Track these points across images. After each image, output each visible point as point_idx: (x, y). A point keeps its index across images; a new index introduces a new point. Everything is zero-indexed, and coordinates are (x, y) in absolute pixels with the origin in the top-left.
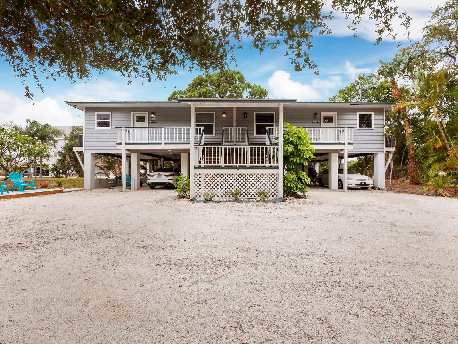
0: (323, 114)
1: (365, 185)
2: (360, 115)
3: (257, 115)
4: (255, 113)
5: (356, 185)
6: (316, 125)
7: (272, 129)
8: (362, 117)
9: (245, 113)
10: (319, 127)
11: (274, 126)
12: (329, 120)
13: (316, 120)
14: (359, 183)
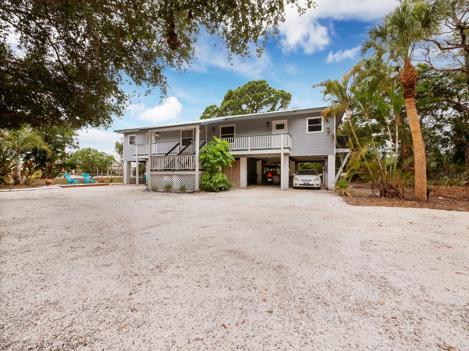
0: (275, 123)
1: (309, 185)
2: (309, 120)
3: (222, 128)
4: (221, 127)
5: (300, 185)
6: (268, 133)
7: (233, 139)
8: (310, 122)
9: (214, 128)
10: (271, 134)
11: (235, 136)
12: (280, 127)
13: (268, 128)
14: (302, 183)
